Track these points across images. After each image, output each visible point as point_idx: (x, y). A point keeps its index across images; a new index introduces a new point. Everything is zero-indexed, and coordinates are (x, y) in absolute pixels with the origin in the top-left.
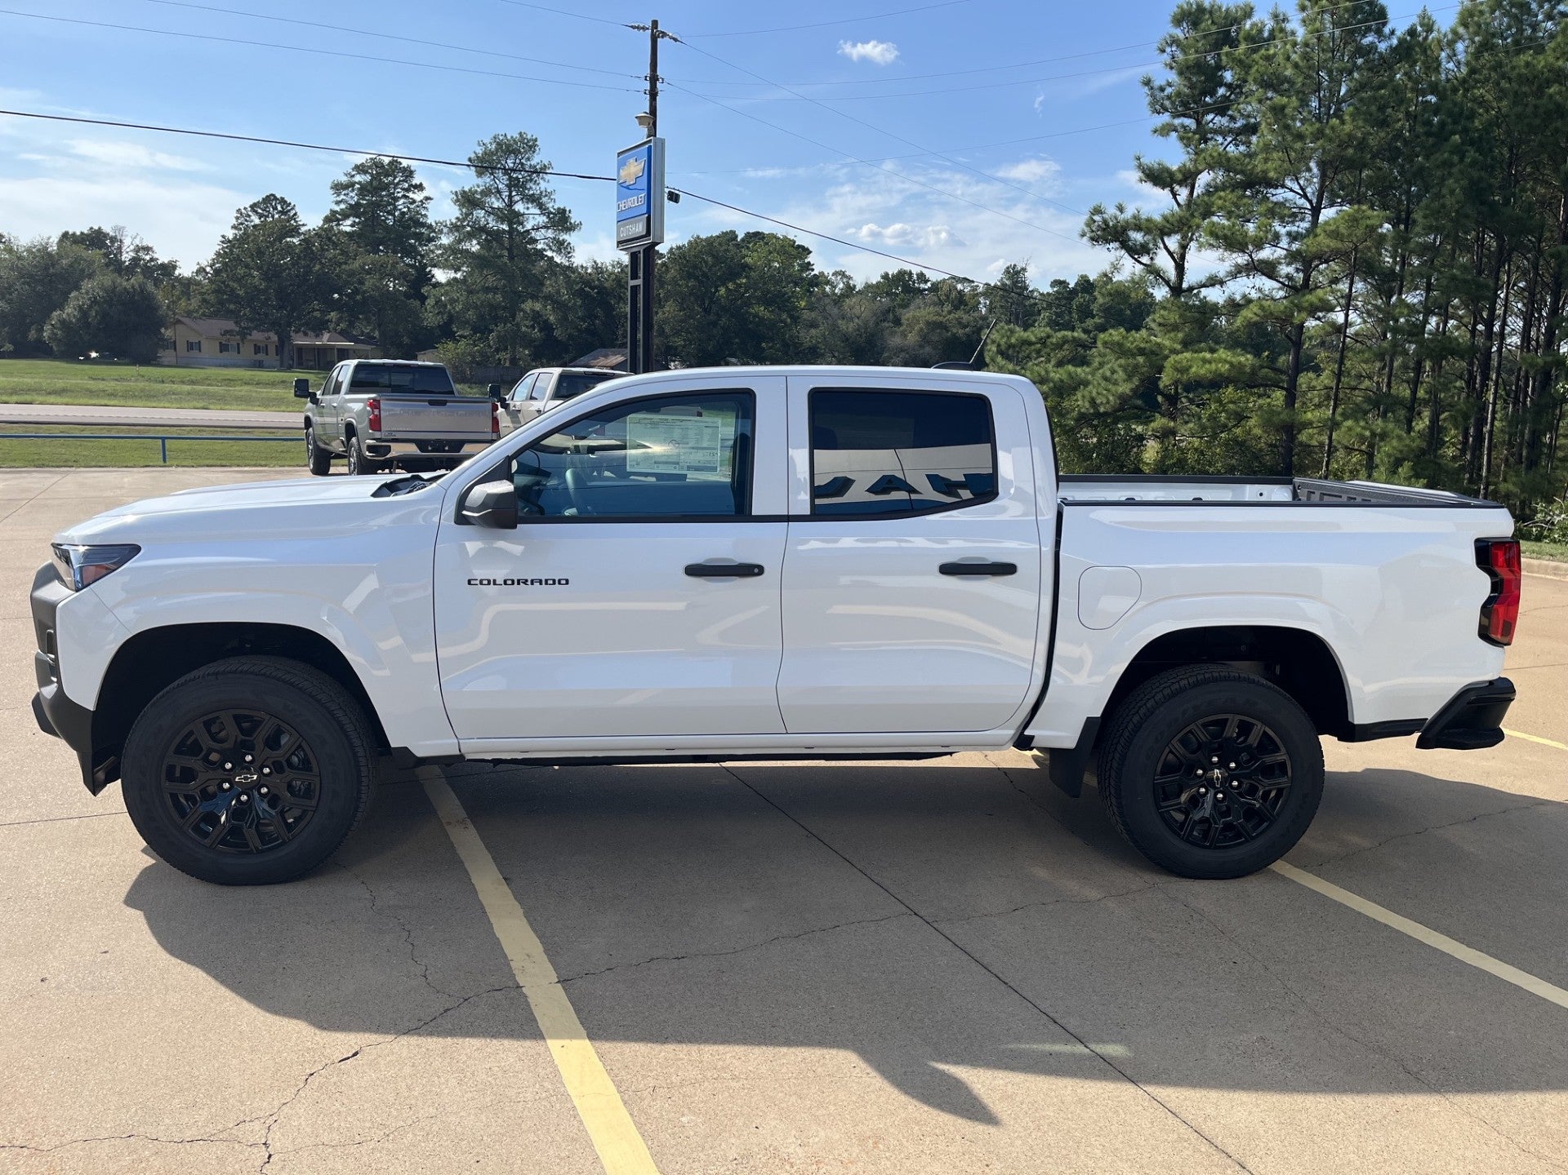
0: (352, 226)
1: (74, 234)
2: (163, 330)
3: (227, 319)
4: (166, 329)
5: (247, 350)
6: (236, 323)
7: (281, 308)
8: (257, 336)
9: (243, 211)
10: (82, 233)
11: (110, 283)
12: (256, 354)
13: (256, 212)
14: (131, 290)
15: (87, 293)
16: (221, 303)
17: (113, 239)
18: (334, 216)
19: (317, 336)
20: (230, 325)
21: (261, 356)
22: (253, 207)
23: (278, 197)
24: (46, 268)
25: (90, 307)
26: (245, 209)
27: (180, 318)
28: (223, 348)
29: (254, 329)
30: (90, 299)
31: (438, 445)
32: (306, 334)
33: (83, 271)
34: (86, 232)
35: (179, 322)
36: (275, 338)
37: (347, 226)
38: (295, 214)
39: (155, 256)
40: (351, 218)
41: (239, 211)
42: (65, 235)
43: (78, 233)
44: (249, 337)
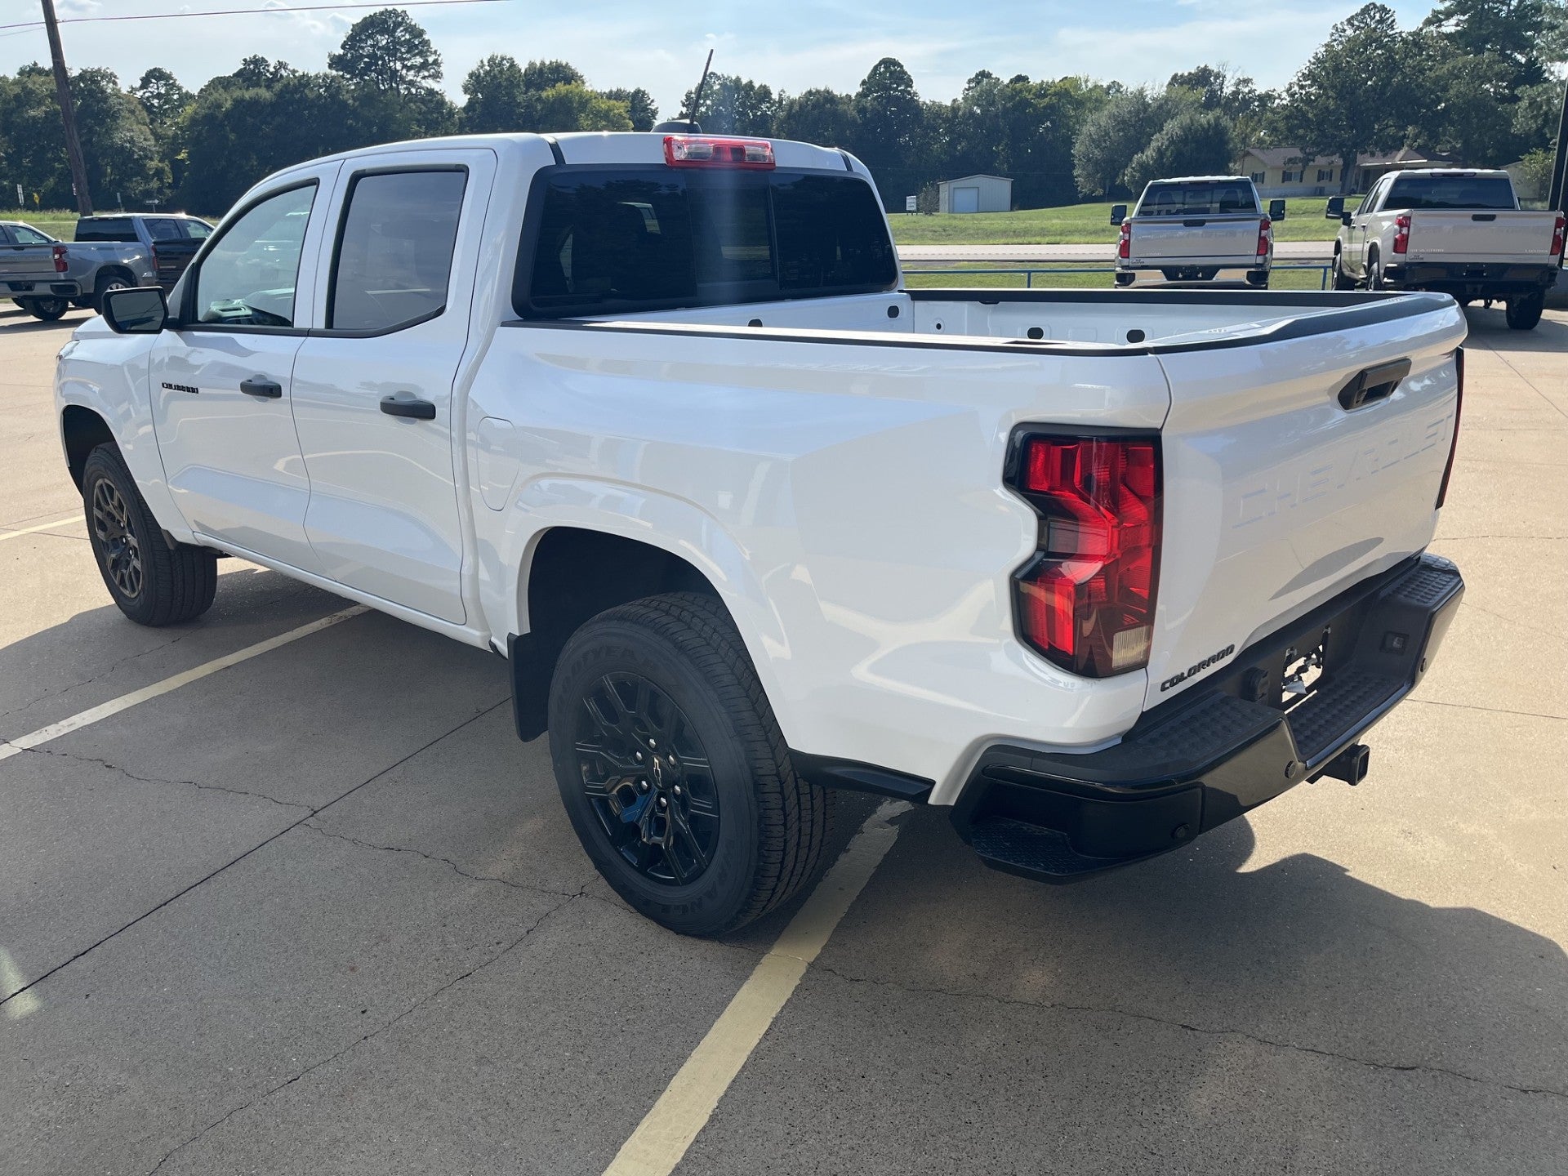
0: (1457, 25)
1: (1182, 76)
2: (1231, 165)
3: (1293, 145)
4: (1235, 163)
5: (1310, 178)
6: (1301, 149)
7: (1352, 128)
8: (1321, 161)
9: (1339, 26)
10: (1190, 74)
11: (1188, 121)
12: (1319, 180)
13: (1353, 25)
14: (1206, 126)
15: (1167, 134)
16: (1290, 130)
17: (1217, 76)
18: (1437, 16)
19: (1385, 155)
20: (1296, 153)
21: (1323, 183)
22: (1350, 21)
23: (1378, 5)
24: (1138, 112)
25: (1167, 148)
26: (1342, 23)
27: (1251, 150)
28: (1286, 177)
29: (1319, 153)
30: (1168, 139)
31: (1190, 273)
32: (1373, 154)
33: (1169, 111)
34: (1193, 72)
35: (1248, 154)
36: (1340, 162)
37: (1449, 27)
38: (1393, 21)
39: (1254, 87)
40: (1455, 17)
41: (1335, 27)
42: (1175, 78)
43: (1186, 74)
44: (1311, 163)
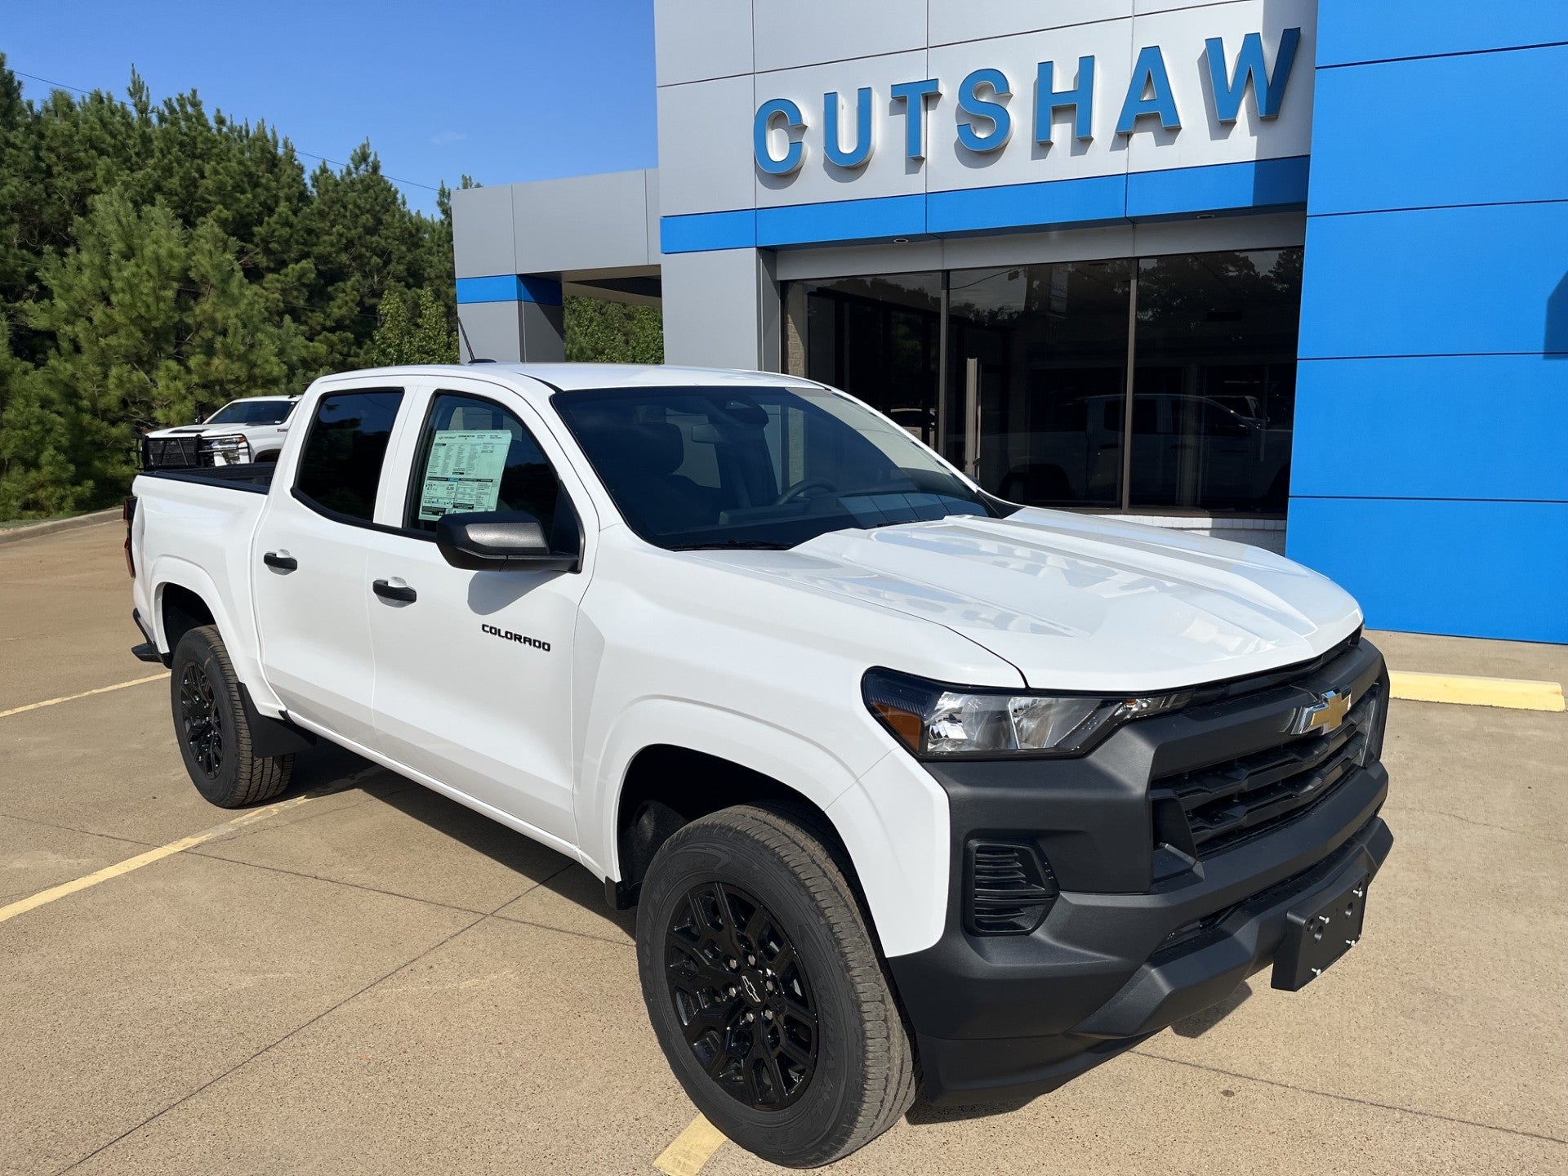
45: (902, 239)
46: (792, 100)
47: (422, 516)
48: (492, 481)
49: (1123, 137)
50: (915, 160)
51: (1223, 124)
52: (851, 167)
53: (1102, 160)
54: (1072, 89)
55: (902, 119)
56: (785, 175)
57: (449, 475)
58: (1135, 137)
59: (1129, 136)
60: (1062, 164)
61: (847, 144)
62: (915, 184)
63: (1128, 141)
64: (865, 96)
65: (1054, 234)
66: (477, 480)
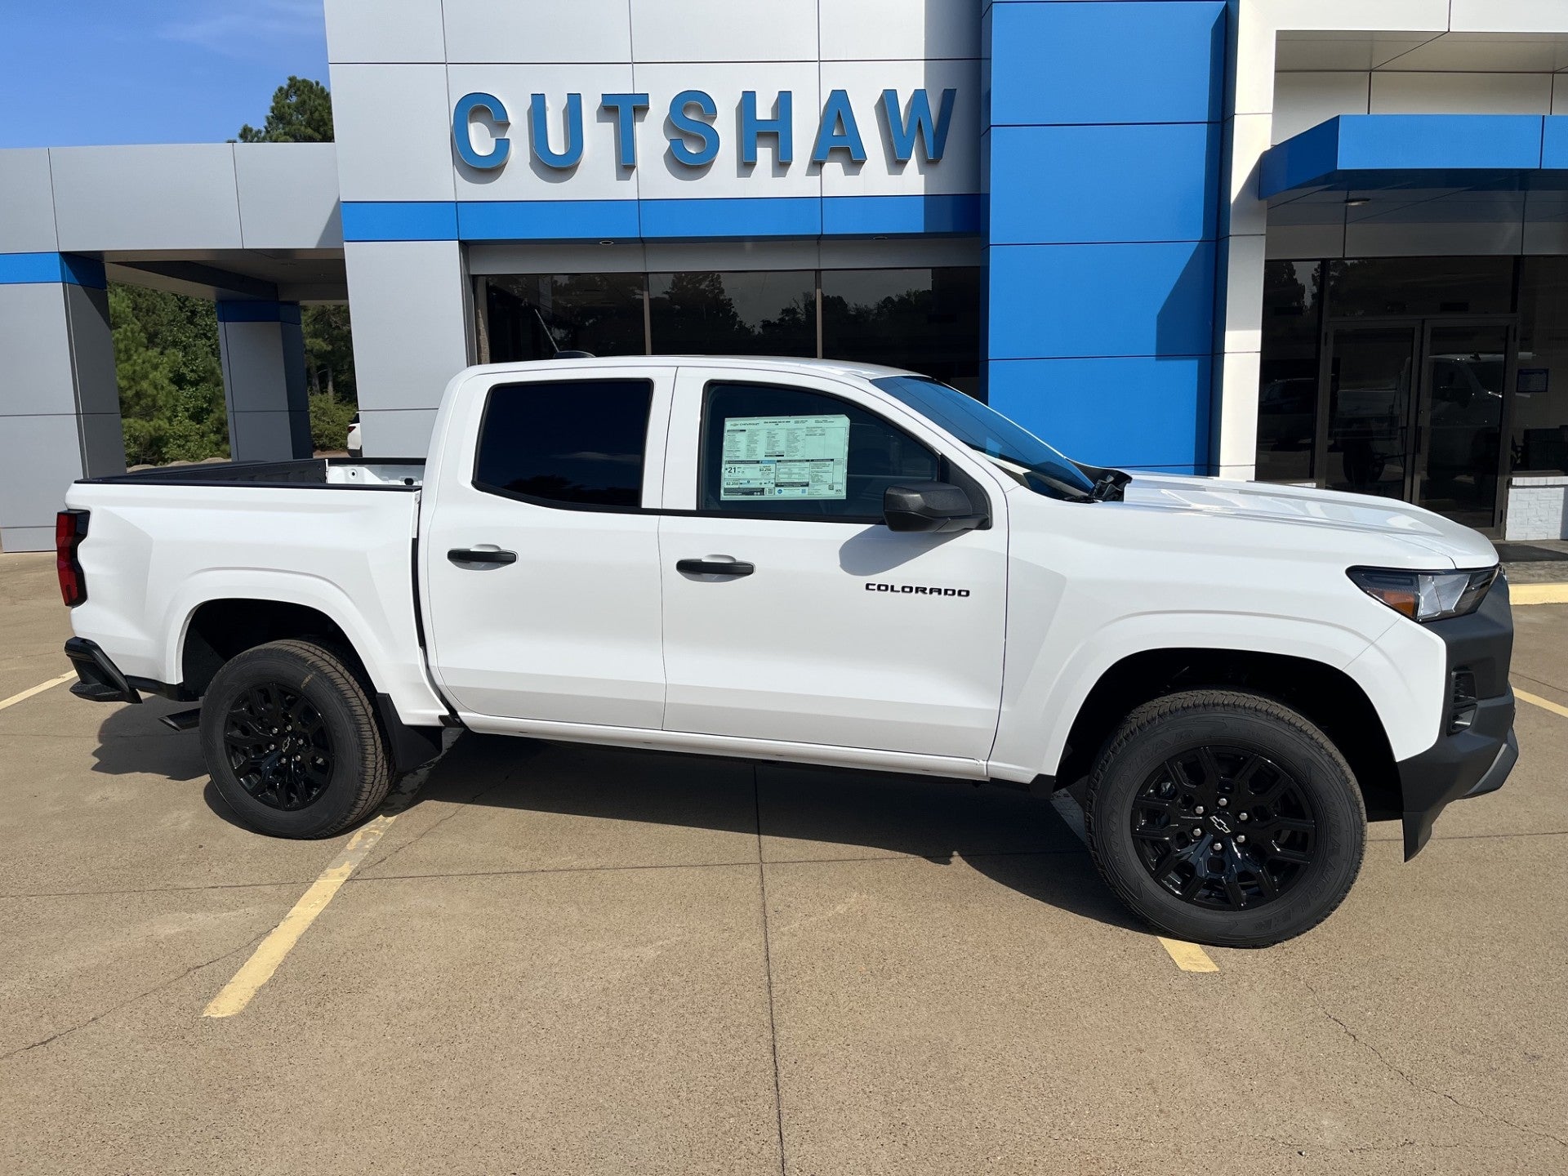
45: (607, 241)
46: (495, 96)
47: (724, 497)
48: (832, 460)
49: (817, 164)
50: (626, 166)
51: (897, 163)
52: (559, 168)
53: (798, 183)
54: (770, 118)
55: (609, 127)
56: (489, 169)
57: (761, 457)
58: (827, 166)
59: (821, 164)
60: (763, 183)
61: (557, 145)
62: (627, 190)
63: (821, 168)
64: (574, 101)
65: (748, 245)
66: (808, 461)
